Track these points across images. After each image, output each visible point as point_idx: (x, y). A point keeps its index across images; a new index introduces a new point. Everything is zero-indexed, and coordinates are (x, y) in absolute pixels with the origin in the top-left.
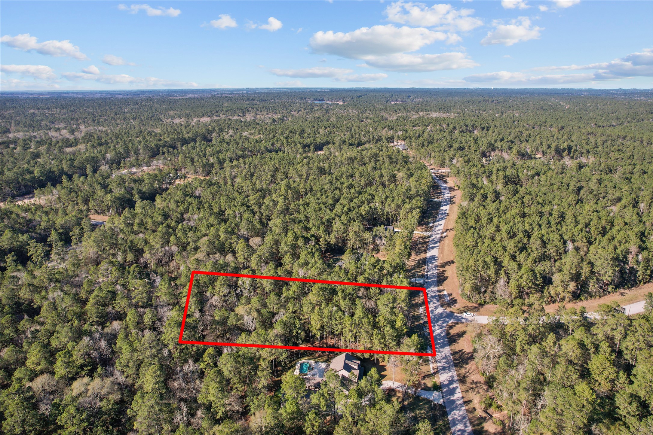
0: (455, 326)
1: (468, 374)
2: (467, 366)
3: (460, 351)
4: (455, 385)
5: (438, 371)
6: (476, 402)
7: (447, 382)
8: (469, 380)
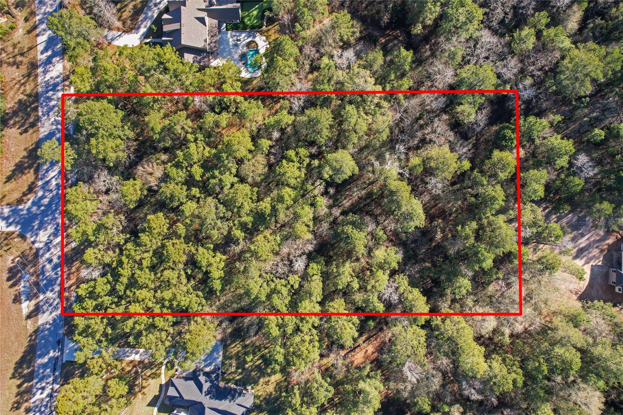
0: (24, 194)
1: (22, 81)
2: (21, 97)
3: (26, 131)
4: (44, 57)
5: (64, 80)
6: (21, 30)
7: (54, 60)
8: (24, 69)
